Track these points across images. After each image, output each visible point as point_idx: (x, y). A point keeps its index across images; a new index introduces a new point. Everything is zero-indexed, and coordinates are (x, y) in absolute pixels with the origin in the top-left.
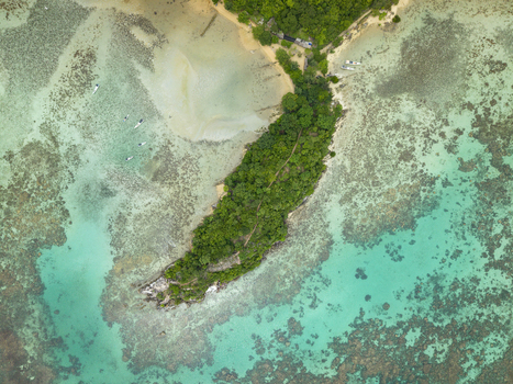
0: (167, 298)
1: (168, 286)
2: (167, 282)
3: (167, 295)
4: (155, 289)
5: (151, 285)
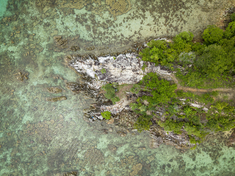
0: (121, 105)
1: (140, 78)
2: (143, 68)
3: (124, 98)
4: (107, 71)
5: (102, 60)
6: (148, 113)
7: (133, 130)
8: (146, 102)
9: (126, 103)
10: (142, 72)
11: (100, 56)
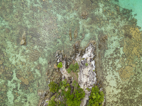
0: (65, 73)
1: (82, 87)
2: (88, 88)
3: (69, 75)
4: (87, 66)
5: (93, 63)
6: (60, 91)
7: (49, 80)
8: (67, 90)
9: (67, 76)
10: (86, 88)
11: (95, 62)
